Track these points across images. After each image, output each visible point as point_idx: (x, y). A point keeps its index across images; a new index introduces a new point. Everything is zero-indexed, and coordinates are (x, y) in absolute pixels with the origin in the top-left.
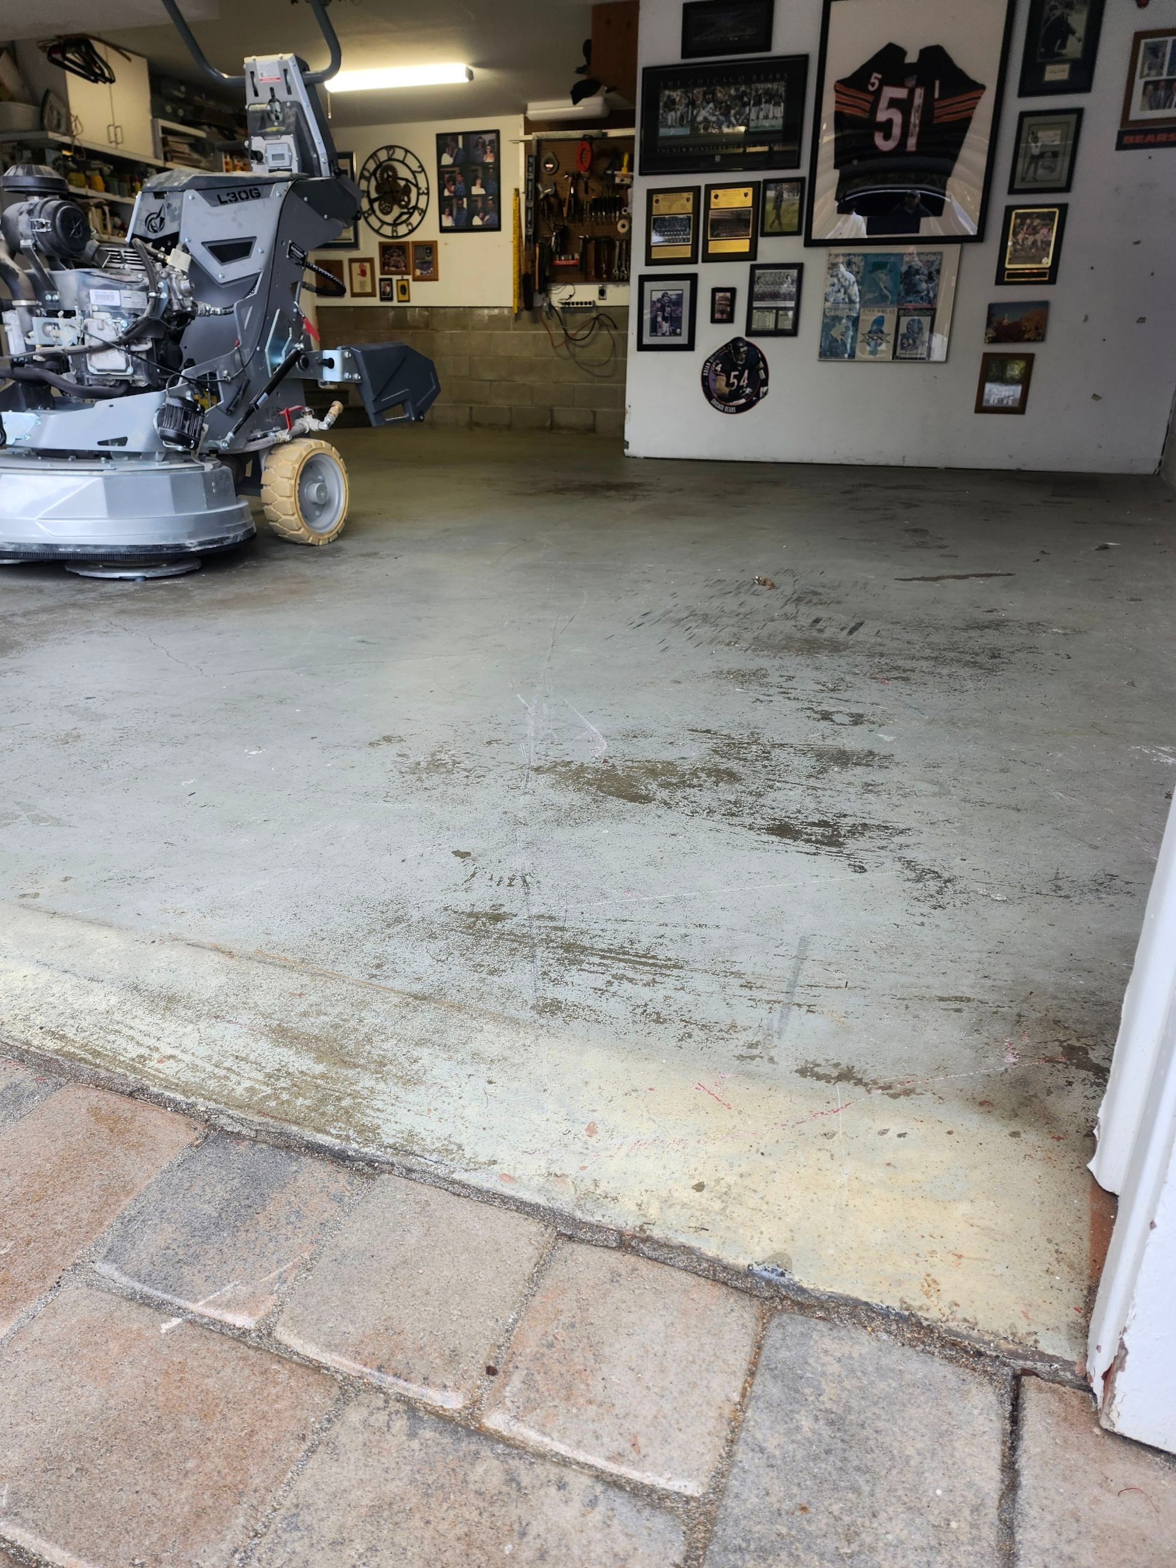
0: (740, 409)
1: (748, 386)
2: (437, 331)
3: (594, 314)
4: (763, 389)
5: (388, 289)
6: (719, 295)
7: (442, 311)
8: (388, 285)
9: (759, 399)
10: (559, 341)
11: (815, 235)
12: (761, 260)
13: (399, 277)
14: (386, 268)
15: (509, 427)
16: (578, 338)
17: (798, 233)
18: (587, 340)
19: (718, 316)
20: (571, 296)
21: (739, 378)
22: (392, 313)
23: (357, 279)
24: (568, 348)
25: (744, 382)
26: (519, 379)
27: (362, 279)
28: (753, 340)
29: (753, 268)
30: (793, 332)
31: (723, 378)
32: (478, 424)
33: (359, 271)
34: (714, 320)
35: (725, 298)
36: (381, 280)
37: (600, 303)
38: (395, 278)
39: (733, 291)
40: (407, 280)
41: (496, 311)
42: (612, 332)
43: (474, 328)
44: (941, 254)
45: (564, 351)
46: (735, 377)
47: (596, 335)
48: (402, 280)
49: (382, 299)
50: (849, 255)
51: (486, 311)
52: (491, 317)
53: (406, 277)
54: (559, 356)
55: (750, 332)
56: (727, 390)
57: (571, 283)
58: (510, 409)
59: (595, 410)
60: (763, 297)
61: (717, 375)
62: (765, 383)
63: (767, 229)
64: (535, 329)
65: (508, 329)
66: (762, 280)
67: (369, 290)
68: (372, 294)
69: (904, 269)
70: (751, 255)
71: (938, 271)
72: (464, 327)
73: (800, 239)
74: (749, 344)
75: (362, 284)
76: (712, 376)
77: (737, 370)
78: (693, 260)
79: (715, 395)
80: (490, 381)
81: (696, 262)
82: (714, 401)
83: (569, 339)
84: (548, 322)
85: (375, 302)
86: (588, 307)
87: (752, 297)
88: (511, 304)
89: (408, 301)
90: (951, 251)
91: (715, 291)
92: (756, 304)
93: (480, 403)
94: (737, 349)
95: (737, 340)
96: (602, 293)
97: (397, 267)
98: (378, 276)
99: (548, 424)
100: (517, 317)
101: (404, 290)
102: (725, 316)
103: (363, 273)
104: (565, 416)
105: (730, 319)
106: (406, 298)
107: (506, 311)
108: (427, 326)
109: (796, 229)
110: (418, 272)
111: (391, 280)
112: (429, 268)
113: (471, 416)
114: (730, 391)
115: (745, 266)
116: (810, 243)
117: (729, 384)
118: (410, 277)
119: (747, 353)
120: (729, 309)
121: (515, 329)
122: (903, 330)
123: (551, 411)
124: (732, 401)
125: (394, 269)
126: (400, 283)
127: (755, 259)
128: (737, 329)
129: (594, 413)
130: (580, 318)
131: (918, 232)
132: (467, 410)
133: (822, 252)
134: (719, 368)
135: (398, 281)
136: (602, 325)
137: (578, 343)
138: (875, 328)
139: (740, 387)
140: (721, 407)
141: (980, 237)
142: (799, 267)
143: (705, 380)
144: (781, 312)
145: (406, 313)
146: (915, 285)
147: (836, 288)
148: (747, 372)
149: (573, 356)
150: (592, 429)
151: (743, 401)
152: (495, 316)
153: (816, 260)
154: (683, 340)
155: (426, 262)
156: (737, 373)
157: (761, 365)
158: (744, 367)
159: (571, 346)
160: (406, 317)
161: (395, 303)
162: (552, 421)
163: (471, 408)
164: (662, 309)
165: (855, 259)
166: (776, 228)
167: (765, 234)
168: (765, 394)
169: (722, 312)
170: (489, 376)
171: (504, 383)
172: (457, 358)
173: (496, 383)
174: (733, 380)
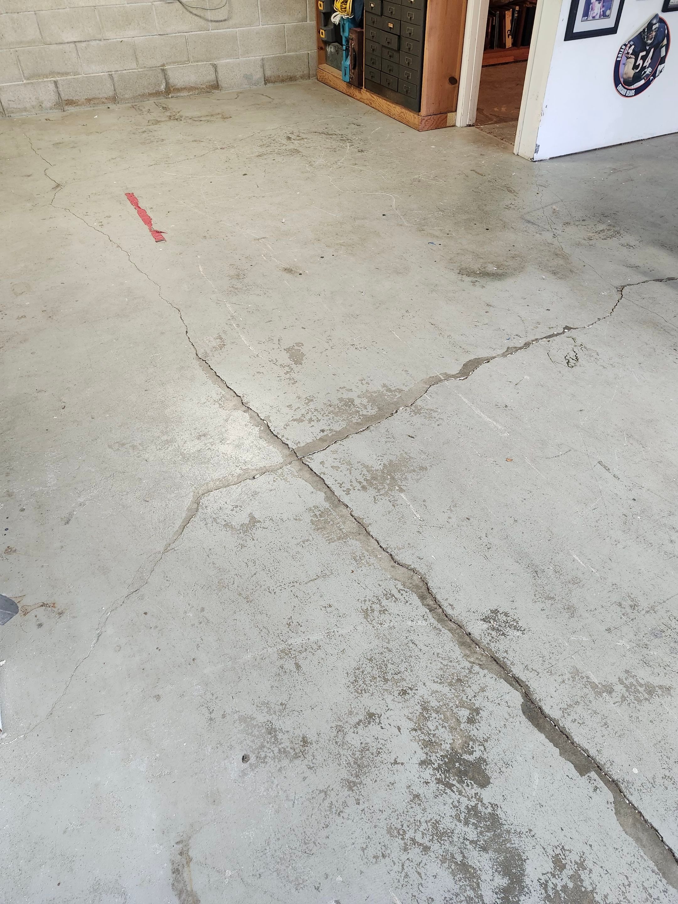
0: (638, 91)
1: (650, 65)
4: (661, 67)
9: (655, 77)
15: (114, 99)
21: (644, 58)
25: (648, 62)
26: (113, 36)
28: (666, 16)
31: (632, 61)
32: (70, 102)
46: (642, 58)
55: (666, 7)
56: (632, 73)
58: (110, 76)
59: (215, 62)
61: (628, 58)
62: (663, 61)
74: (661, 21)
76: (623, 60)
77: (645, 50)
79: (622, 80)
80: (75, 42)
82: (620, 87)
93: (67, 74)
99: (163, 87)
104: (181, 75)
113: (59, 94)
114: (635, 74)
117: (635, 67)
119: (658, 30)
123: (164, 70)
124: (634, 83)
129: (215, 67)
132: (52, 87)
134: (631, 51)
139: (643, 68)
140: (624, 92)
143: (617, 65)
148: (652, 50)
150: (216, 86)
151: (642, 82)
154: (609, 23)
156: (644, 53)
157: (665, 42)
158: (651, 46)
162: (167, 84)
163: (56, 83)
168: (661, 71)
170: (69, 36)
171: (93, 43)
172: (15, 15)
173: (84, 44)
174: (640, 62)
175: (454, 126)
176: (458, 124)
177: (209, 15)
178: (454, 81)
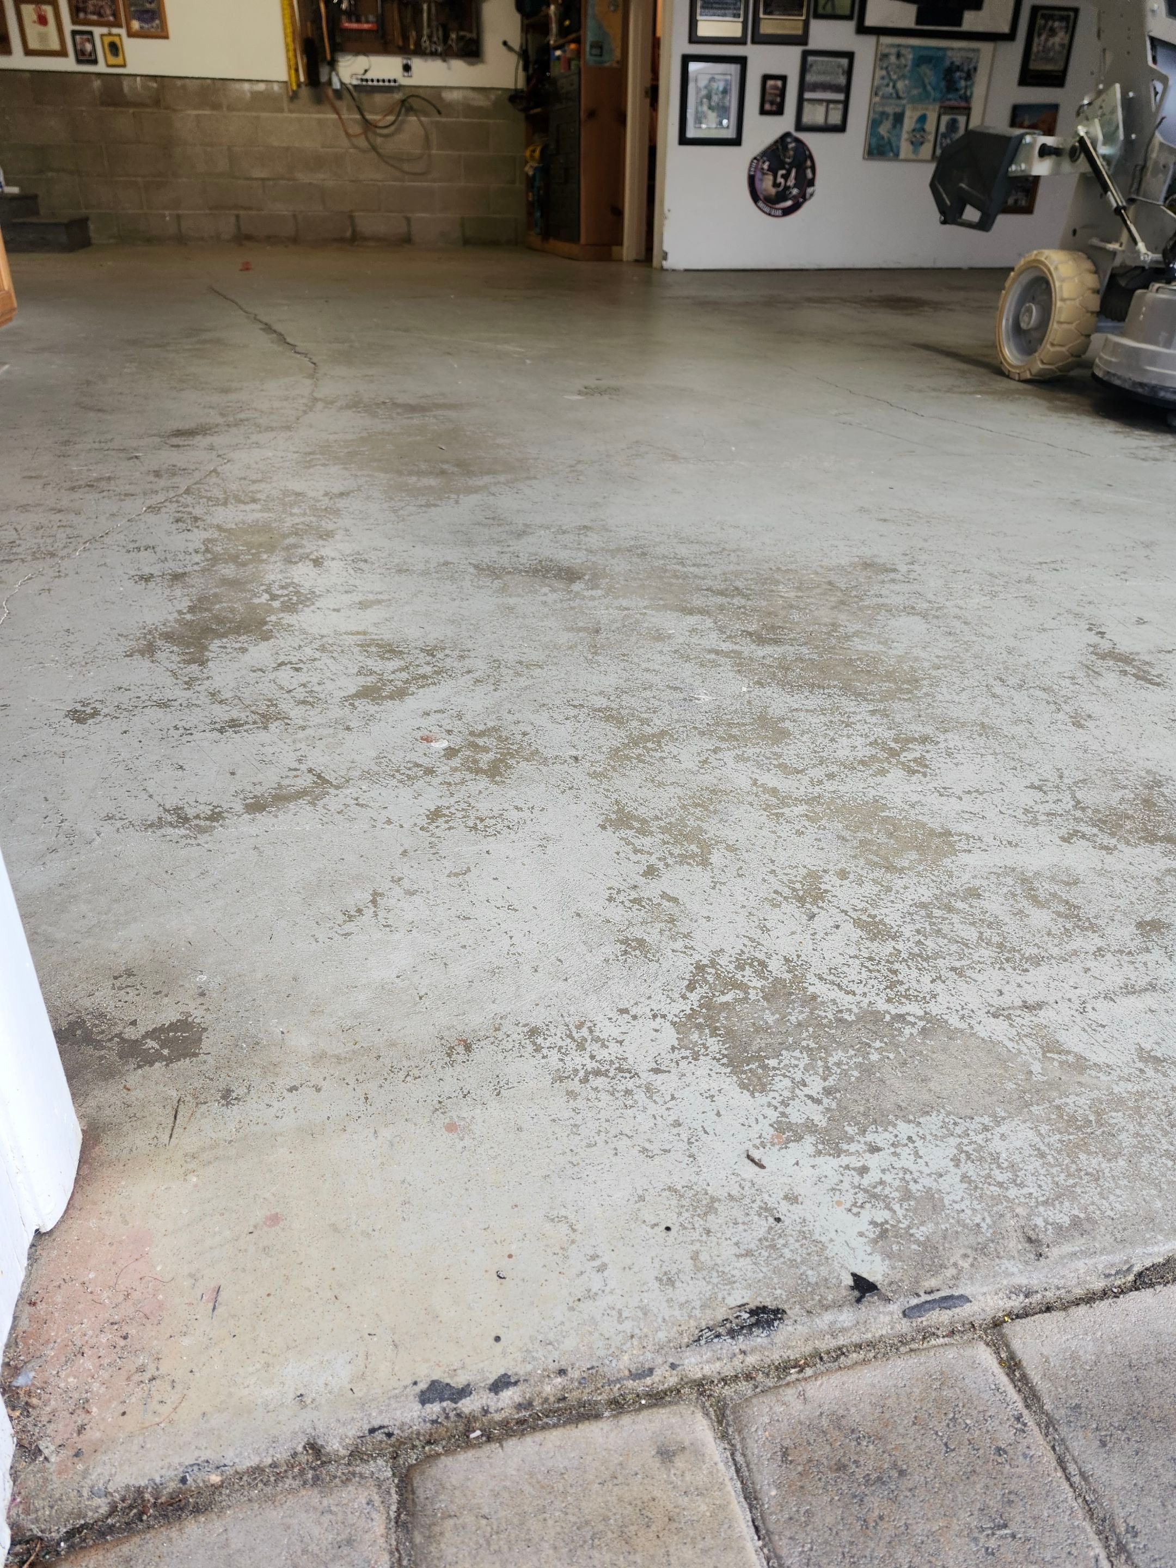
0: (787, 212)
1: (795, 186)
2: (174, 110)
3: (398, 96)
4: (810, 190)
5: (88, 47)
6: (770, 83)
7: (179, 83)
8: (88, 40)
9: (805, 200)
10: (356, 129)
11: (870, 21)
12: (812, 46)
13: (104, 30)
14: (82, 15)
15: (295, 239)
16: (380, 124)
17: (849, 18)
18: (393, 128)
19: (767, 107)
20: (366, 71)
21: (786, 177)
22: (97, 83)
23: (33, 30)
24: (367, 139)
25: (791, 182)
26: (303, 177)
27: (40, 28)
28: (803, 136)
29: (805, 54)
30: (841, 128)
31: (770, 178)
32: (249, 238)
33: (35, 17)
34: (763, 112)
35: (776, 87)
36: (74, 33)
37: (404, 81)
38: (98, 31)
39: (784, 78)
40: (119, 35)
41: (261, 87)
42: (423, 119)
43: (231, 108)
44: (977, 51)
45: (362, 142)
46: (783, 176)
47: (403, 122)
48: (110, 34)
49: (79, 61)
50: (899, 46)
51: (246, 86)
52: (256, 95)
53: (115, 31)
54: (355, 147)
55: (800, 126)
56: (773, 191)
57: (366, 52)
58: (295, 216)
59: (409, 215)
60: (815, 87)
61: (764, 174)
62: (811, 183)
63: (820, 11)
64: (319, 112)
65: (281, 110)
66: (814, 68)
67: (56, 46)
68: (62, 53)
69: (947, 63)
70: (801, 40)
71: (975, 69)
72: (216, 106)
73: (851, 26)
74: (797, 141)
75: (43, 38)
76: (758, 175)
77: (783, 168)
78: (740, 41)
79: (761, 197)
80: (263, 179)
81: (744, 43)
82: (761, 204)
83: (368, 125)
84: (338, 104)
85: (68, 64)
86: (388, 88)
87: (802, 87)
88: (284, 77)
89: (124, 66)
90: (986, 48)
91: (766, 78)
92: (807, 95)
93: (250, 208)
94: (785, 148)
95: (787, 134)
96: (407, 68)
97: (100, 15)
98: (68, 27)
99: (348, 234)
100: (294, 97)
101: (114, 49)
102: (774, 108)
103: (42, 20)
104: (370, 224)
105: (779, 111)
106: (119, 61)
107: (276, 87)
108: (157, 103)
109: (847, 12)
110: (136, 25)
111: (91, 33)
112: (152, 19)
113: (239, 228)
114: (777, 193)
115: (796, 51)
116: (862, 30)
117: (776, 185)
118: (122, 31)
119: (795, 149)
120: (778, 100)
121: (291, 111)
122: (943, 129)
123: (351, 218)
124: (778, 203)
125: (95, 17)
126: (107, 40)
127: (806, 44)
128: (784, 124)
129: (408, 220)
130: (378, 98)
131: (960, 24)
132: (233, 219)
133: (870, 41)
134: (766, 166)
135: (102, 36)
136: (410, 110)
137: (379, 131)
138: (918, 126)
139: (787, 188)
140: (767, 209)
141: (1010, 37)
142: (850, 56)
143: (752, 180)
144: (831, 106)
145: (121, 83)
146: (955, 82)
147: (886, 82)
148: (794, 170)
149: (374, 148)
150: (407, 240)
151: (789, 203)
152: (261, 92)
153: (865, 49)
155: (147, 11)
156: (784, 172)
157: (809, 163)
158: (792, 165)
159: (370, 135)
160: (122, 90)
161: (101, 68)
162: (354, 231)
163: (237, 216)
164: (709, 97)
165: (903, 51)
166: (829, 10)
167: (818, 16)
168: (812, 195)
169: (772, 103)
170: (258, 173)
171: (282, 182)
172: (209, 149)
173: (271, 183)
174: (780, 180)
175: (621, 260)
176: (625, 259)
177: (406, 167)
178: (618, 213)
